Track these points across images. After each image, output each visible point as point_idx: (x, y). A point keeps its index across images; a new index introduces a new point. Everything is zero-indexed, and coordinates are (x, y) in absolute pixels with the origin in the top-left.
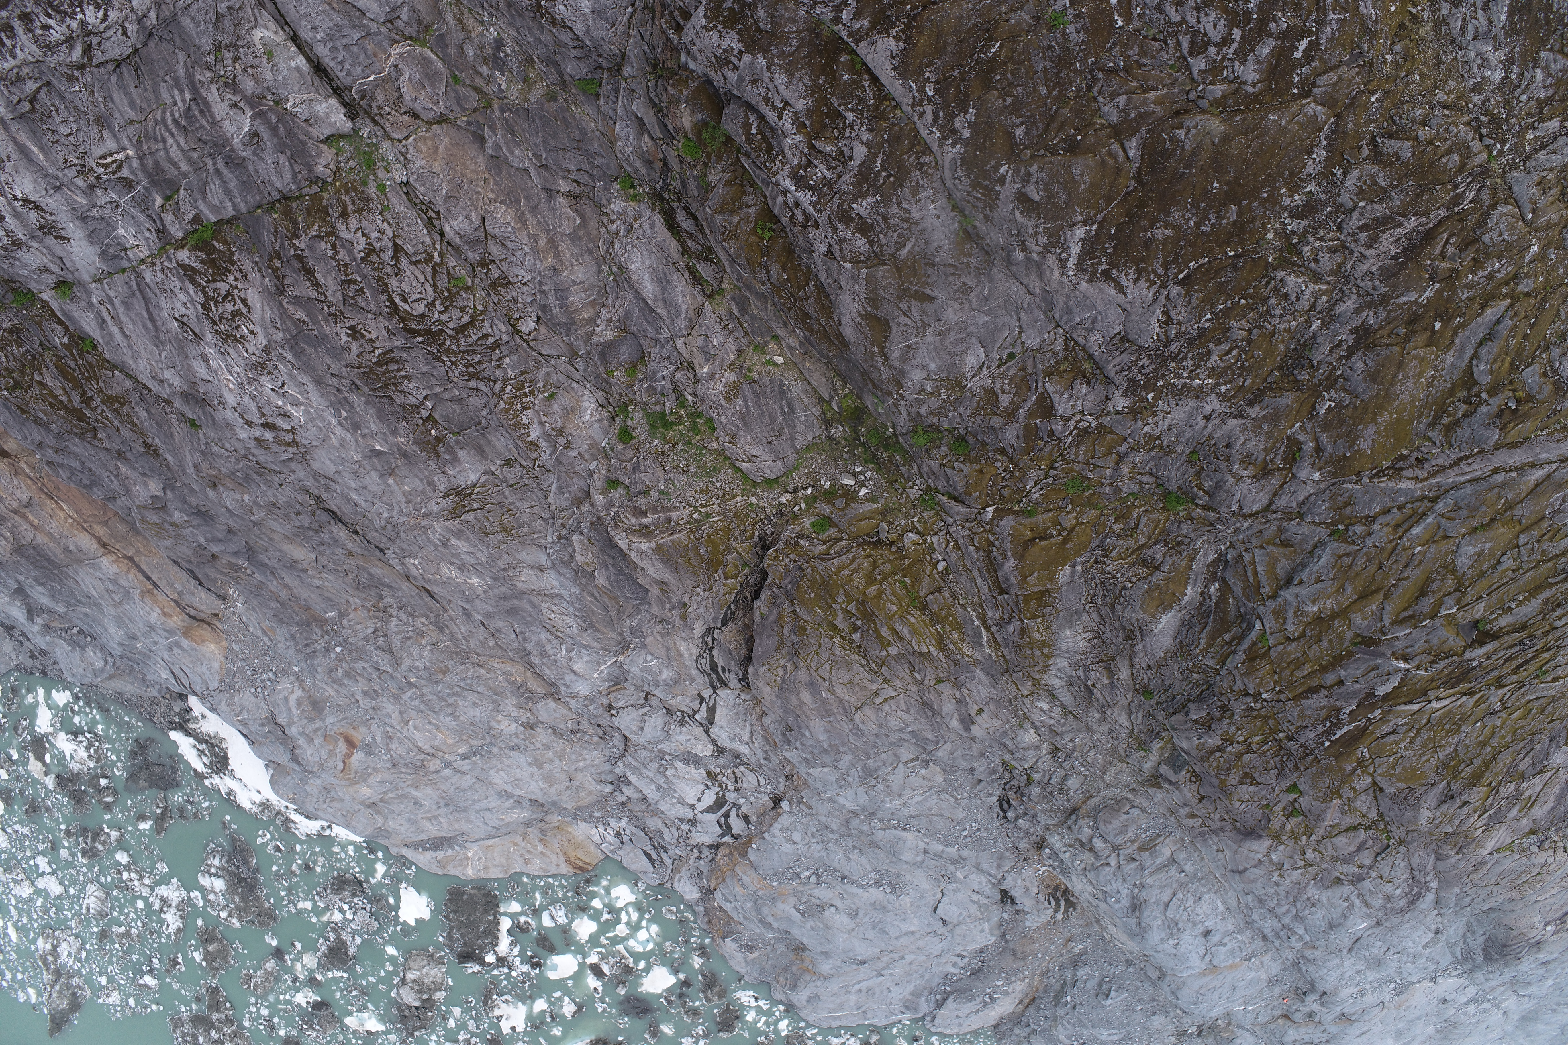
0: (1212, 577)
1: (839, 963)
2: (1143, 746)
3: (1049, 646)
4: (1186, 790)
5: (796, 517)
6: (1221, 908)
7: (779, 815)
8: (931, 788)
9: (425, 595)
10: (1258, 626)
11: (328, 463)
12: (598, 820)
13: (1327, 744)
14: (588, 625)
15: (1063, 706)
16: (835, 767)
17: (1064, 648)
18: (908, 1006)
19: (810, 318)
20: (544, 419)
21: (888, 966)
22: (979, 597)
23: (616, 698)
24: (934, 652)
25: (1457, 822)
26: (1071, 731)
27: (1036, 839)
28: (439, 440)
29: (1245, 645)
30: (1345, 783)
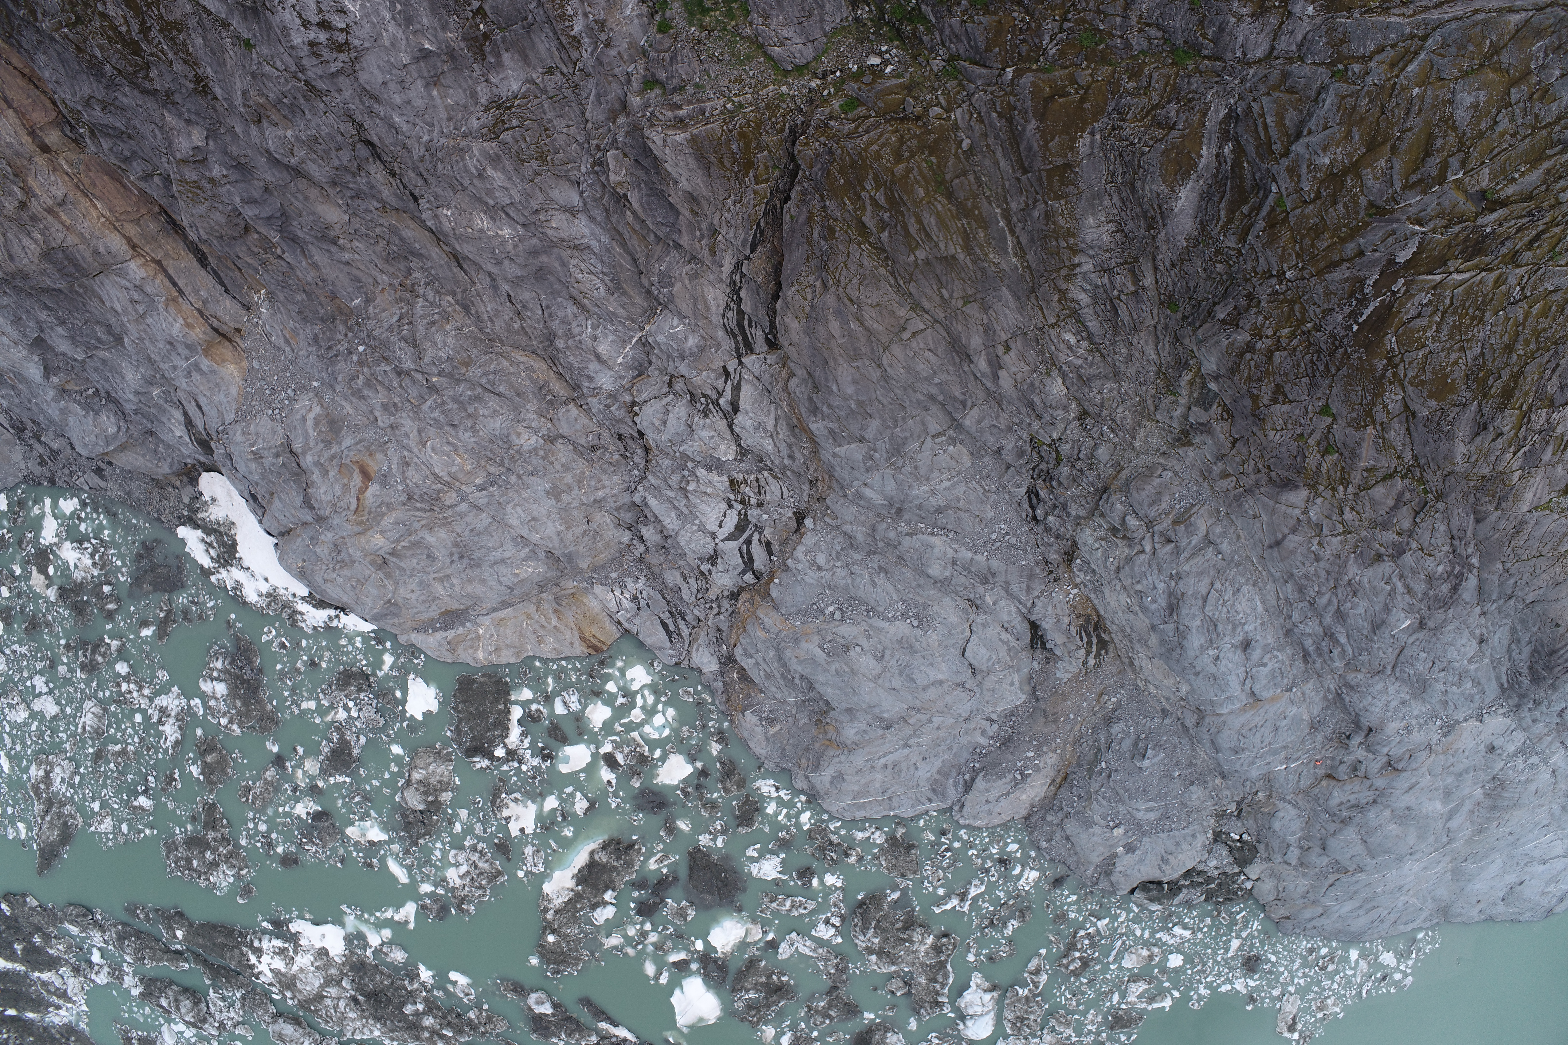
0: (1225, 136)
1: (863, 726)
2: (1171, 388)
3: (1074, 236)
4: (1219, 429)
5: (826, 101)
6: (1260, 609)
7: (802, 536)
8: (959, 473)
9: (454, 264)
10: (1274, 189)
11: (376, 72)
12: (615, 581)
13: (1355, 327)
14: (616, 287)
15: (1090, 337)
16: (862, 440)
17: (1088, 239)
18: (937, 789)
20: (589, 9)
21: (914, 735)
22: (1003, 186)
23: (640, 391)
24: (961, 256)
25: (1493, 458)
26: (1098, 377)
27: (1066, 545)
28: (486, 36)
29: (1264, 213)
30: (1378, 394)
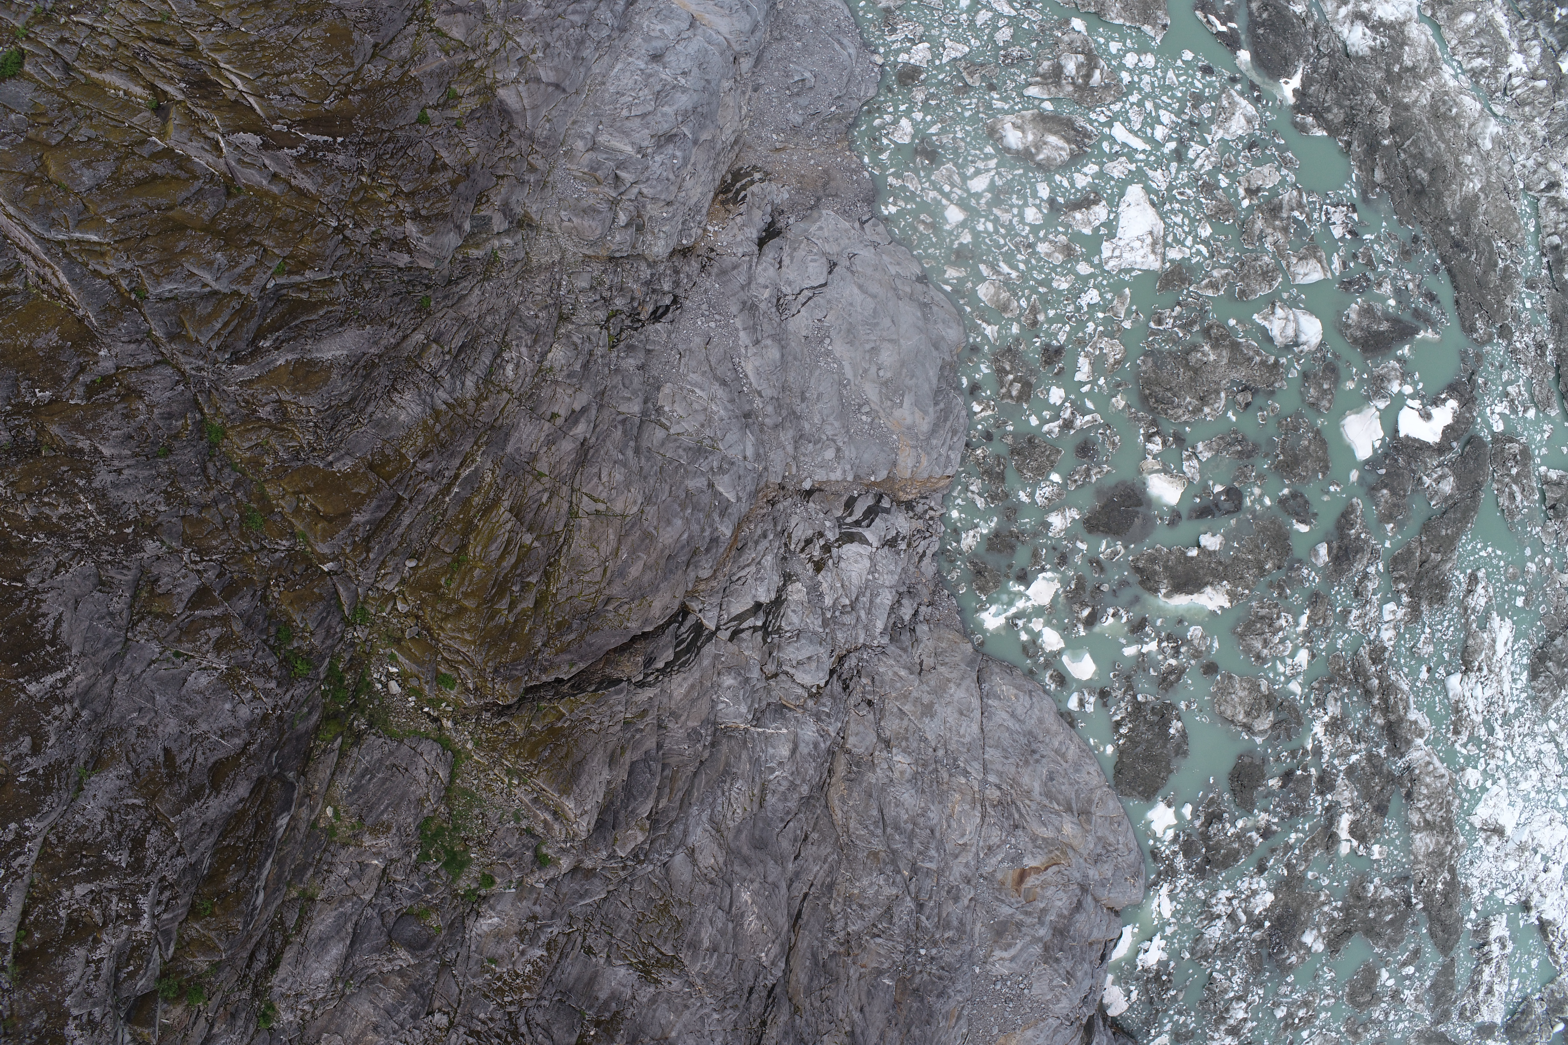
0: (256, 352)
2: (492, 260)
3: (425, 422)
5: (457, 704)
6: (619, 66)
7: (821, 483)
8: (681, 389)
9: (801, 923)
10: (272, 284)
13: (340, 140)
14: (727, 774)
15: (498, 355)
16: (711, 485)
17: (419, 409)
19: (257, 823)
20: (516, 954)
22: (424, 509)
23: (798, 698)
24: (506, 505)
26: (525, 327)
27: (677, 261)
28: (598, 1024)
29: (297, 278)
30: (381, 85)
